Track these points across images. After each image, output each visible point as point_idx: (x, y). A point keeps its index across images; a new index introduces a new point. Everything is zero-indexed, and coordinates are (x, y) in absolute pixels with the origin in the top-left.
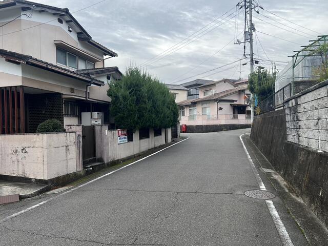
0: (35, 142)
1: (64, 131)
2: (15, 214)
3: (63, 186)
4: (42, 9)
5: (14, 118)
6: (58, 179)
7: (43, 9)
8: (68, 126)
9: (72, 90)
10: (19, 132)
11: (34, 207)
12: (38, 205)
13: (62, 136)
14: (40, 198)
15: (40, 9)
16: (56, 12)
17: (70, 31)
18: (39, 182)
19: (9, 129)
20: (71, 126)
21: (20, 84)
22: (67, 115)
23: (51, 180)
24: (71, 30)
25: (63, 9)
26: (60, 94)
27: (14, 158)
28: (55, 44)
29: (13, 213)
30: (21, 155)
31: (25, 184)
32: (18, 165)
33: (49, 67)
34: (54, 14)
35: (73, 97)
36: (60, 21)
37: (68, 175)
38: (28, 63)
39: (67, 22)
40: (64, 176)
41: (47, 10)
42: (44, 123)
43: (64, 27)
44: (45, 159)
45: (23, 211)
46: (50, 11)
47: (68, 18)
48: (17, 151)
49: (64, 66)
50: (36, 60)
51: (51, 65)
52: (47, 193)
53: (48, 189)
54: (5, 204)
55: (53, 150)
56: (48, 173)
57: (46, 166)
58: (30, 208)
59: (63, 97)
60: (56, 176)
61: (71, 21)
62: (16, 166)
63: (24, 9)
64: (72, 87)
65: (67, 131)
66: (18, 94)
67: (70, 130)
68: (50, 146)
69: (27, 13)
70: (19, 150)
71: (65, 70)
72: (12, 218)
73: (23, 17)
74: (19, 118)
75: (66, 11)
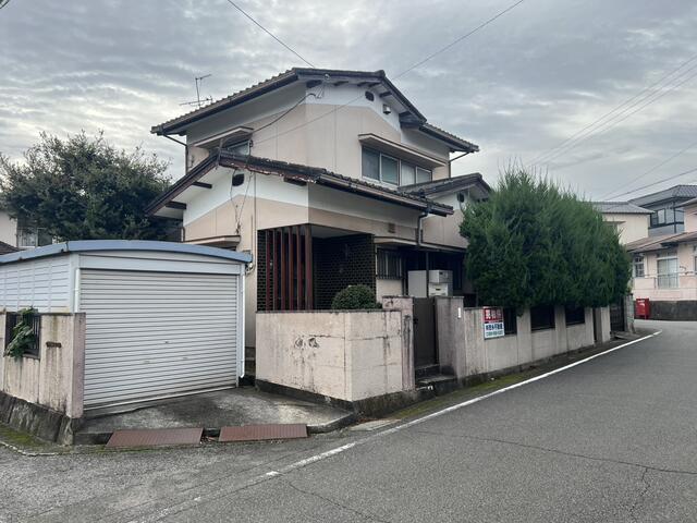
0: (331, 327)
1: (380, 307)
2: (304, 462)
3: (379, 417)
4: (339, 79)
5: (295, 281)
6: (369, 401)
7: (341, 79)
8: (387, 297)
9: (391, 228)
10: (303, 308)
11: (333, 452)
12: (339, 450)
13: (376, 316)
14: (341, 437)
15: (336, 80)
16: (363, 81)
17: (387, 113)
18: (339, 405)
19: (287, 301)
20: (391, 297)
21: (305, 220)
22: (383, 276)
23: (358, 402)
24: (388, 110)
25: (376, 73)
26: (369, 236)
27: (297, 355)
28: (361, 141)
29: (300, 458)
30: (309, 349)
31: (313, 405)
32: (303, 368)
33: (353, 186)
34: (359, 85)
35: (394, 240)
36: (370, 97)
37: (387, 396)
38: (319, 182)
39: (382, 96)
40: (381, 397)
41: (347, 79)
42: (343, 291)
43: (376, 106)
44: (349, 361)
45: (315, 458)
46: (354, 81)
47: (383, 89)
48: (301, 342)
49: (377, 183)
50: (332, 175)
51: (357, 182)
52: (353, 428)
53: (353, 421)
54: (285, 440)
55: (362, 343)
56: (353, 389)
57: (349, 375)
58: (326, 454)
59: (376, 241)
60: (366, 396)
61: (389, 93)
62: (300, 370)
63: (311, 85)
64: (392, 222)
65: (384, 307)
66: (303, 238)
67: (391, 307)
68: (357, 336)
69: (316, 90)
70: (306, 340)
71: (380, 189)
72: (299, 468)
73: (310, 100)
74: (303, 282)
75: (381, 75)
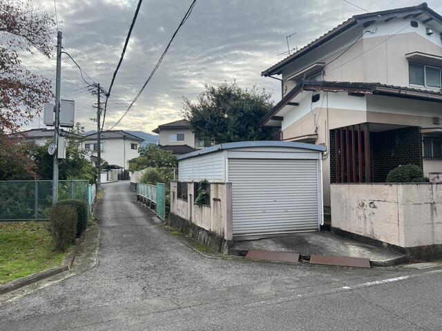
0: (386, 194)
1: (427, 181)
2: (369, 284)
3: (428, 260)
4: (388, 17)
5: (357, 163)
6: (420, 249)
7: (391, 16)
8: (434, 173)
9: (436, 121)
10: (364, 181)
11: (391, 280)
12: (396, 279)
13: (424, 188)
14: (397, 271)
15: (386, 17)
16: (409, 14)
17: (429, 34)
18: (393, 249)
19: (351, 177)
20: (438, 173)
21: (364, 120)
22: (429, 158)
23: (410, 249)
24: (431, 31)
25: (419, 6)
26: (417, 128)
27: (361, 213)
28: (407, 58)
29: (366, 281)
30: (369, 210)
31: (373, 247)
32: (365, 222)
33: (403, 92)
34: (405, 18)
35: (439, 130)
36: (414, 25)
37: (434, 246)
38: (375, 93)
39: (424, 22)
40: (429, 246)
41: (396, 15)
42: (396, 169)
43: (421, 31)
44: (401, 219)
45: (377, 282)
46: (401, 15)
47: (425, 17)
48: (363, 204)
49: (423, 88)
50: (385, 86)
51: (406, 89)
52: (406, 266)
53: (406, 261)
54: (355, 268)
55: (412, 207)
56: (405, 239)
57: (402, 229)
58: (386, 281)
59: (422, 131)
60: (417, 245)
61: (431, 19)
62: (363, 222)
63: (366, 25)
64: (436, 116)
65: (431, 181)
66: (362, 133)
67: (437, 180)
68: (407, 201)
69: (371, 28)
70: (367, 203)
71: (426, 92)
72: (365, 287)
73: (366, 36)
74: (363, 164)
75: (424, 7)
